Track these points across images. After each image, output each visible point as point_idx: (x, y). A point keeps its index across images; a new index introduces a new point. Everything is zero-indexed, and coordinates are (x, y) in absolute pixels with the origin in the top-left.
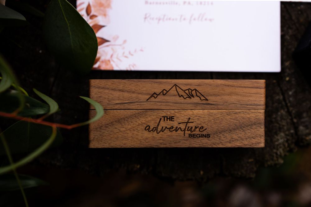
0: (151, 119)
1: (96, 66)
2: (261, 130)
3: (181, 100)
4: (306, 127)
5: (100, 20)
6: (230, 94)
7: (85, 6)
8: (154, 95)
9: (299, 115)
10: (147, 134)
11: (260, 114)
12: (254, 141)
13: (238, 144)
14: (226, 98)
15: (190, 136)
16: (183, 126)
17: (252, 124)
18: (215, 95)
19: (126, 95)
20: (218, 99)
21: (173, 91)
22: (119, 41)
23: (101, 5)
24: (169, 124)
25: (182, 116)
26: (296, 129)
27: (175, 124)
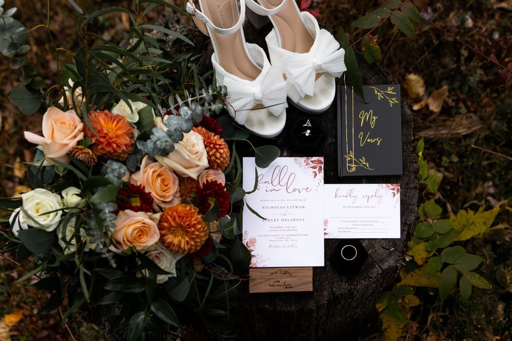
0: (271, 282)
1: (250, 266)
2: (311, 285)
3: (282, 275)
4: (336, 288)
5: (252, 248)
6: (299, 273)
7: (246, 243)
8: (272, 274)
9: (333, 283)
10: (270, 287)
11: (311, 279)
12: (309, 289)
13: (303, 290)
14: (299, 274)
15: (286, 288)
16: (283, 284)
17: (307, 283)
18: (295, 273)
19: (262, 274)
20: (295, 274)
21: (279, 272)
22: (260, 256)
23: (252, 242)
24: (278, 283)
25: (282, 281)
26: (332, 289)
27: (280, 284)
